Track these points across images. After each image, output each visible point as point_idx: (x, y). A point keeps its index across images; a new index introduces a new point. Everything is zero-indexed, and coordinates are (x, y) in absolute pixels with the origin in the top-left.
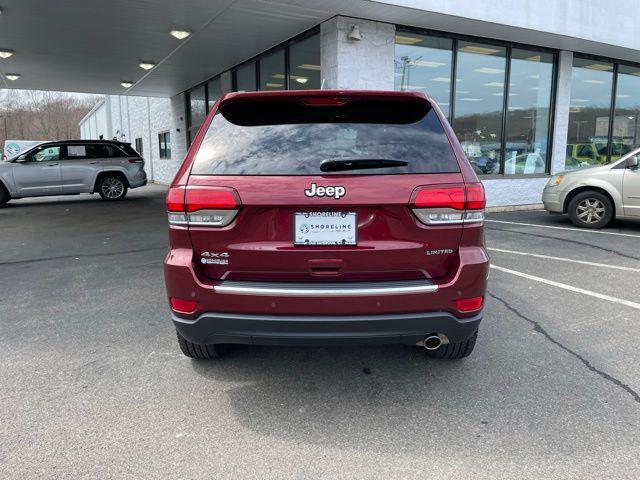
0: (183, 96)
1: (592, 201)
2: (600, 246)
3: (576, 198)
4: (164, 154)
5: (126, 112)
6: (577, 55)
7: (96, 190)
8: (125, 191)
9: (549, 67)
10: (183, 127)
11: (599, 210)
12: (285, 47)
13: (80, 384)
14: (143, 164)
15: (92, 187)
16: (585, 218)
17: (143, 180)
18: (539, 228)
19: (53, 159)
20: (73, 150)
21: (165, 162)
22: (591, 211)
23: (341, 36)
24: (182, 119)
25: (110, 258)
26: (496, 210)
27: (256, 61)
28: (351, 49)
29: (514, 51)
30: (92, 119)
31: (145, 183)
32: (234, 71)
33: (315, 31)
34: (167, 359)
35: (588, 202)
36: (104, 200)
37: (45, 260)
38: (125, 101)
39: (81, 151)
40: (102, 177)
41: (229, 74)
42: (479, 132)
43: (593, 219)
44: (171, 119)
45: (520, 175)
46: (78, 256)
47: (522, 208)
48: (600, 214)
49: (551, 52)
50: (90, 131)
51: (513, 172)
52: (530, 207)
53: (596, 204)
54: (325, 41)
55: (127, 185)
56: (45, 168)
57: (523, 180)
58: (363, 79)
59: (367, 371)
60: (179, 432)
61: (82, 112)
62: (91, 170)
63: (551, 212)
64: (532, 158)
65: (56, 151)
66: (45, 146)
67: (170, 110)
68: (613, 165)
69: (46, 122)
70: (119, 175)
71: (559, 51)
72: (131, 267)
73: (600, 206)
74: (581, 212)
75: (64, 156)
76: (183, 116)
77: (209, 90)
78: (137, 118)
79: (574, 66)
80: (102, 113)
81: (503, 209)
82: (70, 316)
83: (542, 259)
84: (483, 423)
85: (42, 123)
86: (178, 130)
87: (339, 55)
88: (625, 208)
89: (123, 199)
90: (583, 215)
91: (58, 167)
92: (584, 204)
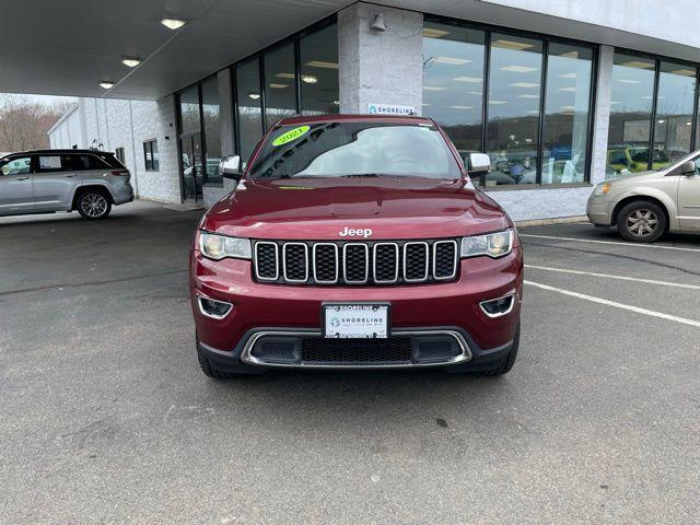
0: (172, 99)
1: (644, 212)
2: (660, 261)
3: (625, 209)
4: (151, 165)
5: (103, 118)
6: (619, 50)
7: (74, 208)
8: (109, 209)
9: (588, 64)
10: (173, 134)
11: (651, 222)
12: (295, 39)
13: (85, 453)
14: (129, 176)
15: (70, 204)
16: (636, 231)
17: (130, 196)
18: (586, 243)
19: (22, 172)
20: (46, 162)
21: (151, 175)
22: (642, 223)
23: (363, 26)
24: (171, 125)
25: (102, 287)
26: (532, 223)
27: (260, 56)
28: (374, 40)
29: (552, 46)
30: (64, 127)
31: (131, 200)
32: (233, 69)
33: (331, 20)
34: (192, 415)
35: (639, 214)
36: (85, 219)
37: (22, 291)
38: (102, 105)
39: (55, 162)
40: (82, 193)
41: (227, 72)
42: (513, 137)
43: (645, 232)
44: (159, 125)
45: (557, 185)
46: (62, 286)
47: (560, 221)
48: (653, 226)
49: (591, 46)
50: (61, 140)
51: (550, 182)
52: (569, 220)
53: (647, 215)
54: (343, 31)
55: (111, 201)
56: (13, 183)
57: (562, 190)
58: (389, 76)
59: (442, 423)
60: (224, 515)
61: (51, 120)
62: (68, 184)
63: (597, 225)
64: (570, 165)
65: (23, 163)
66: (12, 158)
67: (157, 115)
68: (667, 172)
69: (9, 131)
70: (101, 191)
71: (599, 45)
72: (128, 298)
73: (652, 217)
74: (631, 224)
75: (35, 168)
76: (173, 122)
77: (204, 92)
78: (117, 124)
79: (615, 63)
80: (75, 120)
81: (540, 223)
82: (62, 362)
83: (602, 278)
84: (602, 487)
85: (5, 133)
86: (167, 138)
87: (361, 47)
88: (680, 219)
89: (107, 217)
90: (634, 227)
91: (28, 182)
92: (634, 216)
